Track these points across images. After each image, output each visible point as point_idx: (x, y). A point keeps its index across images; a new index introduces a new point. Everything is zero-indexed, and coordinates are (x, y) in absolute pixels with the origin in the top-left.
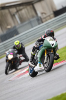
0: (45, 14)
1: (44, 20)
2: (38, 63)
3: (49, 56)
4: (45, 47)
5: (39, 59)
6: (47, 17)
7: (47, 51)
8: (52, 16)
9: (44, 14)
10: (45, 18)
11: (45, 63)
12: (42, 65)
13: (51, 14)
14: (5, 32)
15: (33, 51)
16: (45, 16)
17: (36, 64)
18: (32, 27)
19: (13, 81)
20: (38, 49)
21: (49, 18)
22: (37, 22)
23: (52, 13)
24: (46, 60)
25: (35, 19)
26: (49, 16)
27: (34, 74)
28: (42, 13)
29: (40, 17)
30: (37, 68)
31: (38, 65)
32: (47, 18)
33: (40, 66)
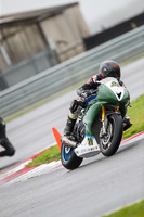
0: (65, 43)
1: (62, 57)
2: (86, 138)
3: (110, 120)
4: (101, 100)
5: (87, 129)
6: (69, 50)
7: (106, 109)
8: (81, 48)
9: (62, 45)
10: (64, 53)
11: (103, 136)
12: (94, 141)
13: (78, 45)
15: (73, 110)
16: (64, 48)
17: (79, 140)
20: (85, 105)
21: (72, 52)
22: (46, 63)
23: (80, 41)
24: (103, 130)
25: (43, 54)
26: (74, 48)
27: (74, 163)
28: (59, 43)
29: (55, 51)
30: (82, 148)
31: (85, 141)
32: (70, 53)
33: (90, 142)
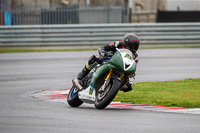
1: (134, 18)
3: (111, 82)
7: (113, 73)
9: (139, 7)
13: (152, 13)
14: (54, 9)
15: (91, 62)
18: (108, 22)
19: (40, 101)
24: (103, 88)
30: (84, 94)
32: (141, 17)
